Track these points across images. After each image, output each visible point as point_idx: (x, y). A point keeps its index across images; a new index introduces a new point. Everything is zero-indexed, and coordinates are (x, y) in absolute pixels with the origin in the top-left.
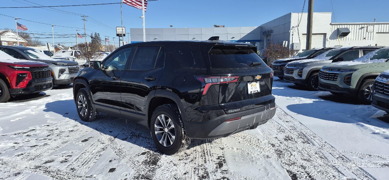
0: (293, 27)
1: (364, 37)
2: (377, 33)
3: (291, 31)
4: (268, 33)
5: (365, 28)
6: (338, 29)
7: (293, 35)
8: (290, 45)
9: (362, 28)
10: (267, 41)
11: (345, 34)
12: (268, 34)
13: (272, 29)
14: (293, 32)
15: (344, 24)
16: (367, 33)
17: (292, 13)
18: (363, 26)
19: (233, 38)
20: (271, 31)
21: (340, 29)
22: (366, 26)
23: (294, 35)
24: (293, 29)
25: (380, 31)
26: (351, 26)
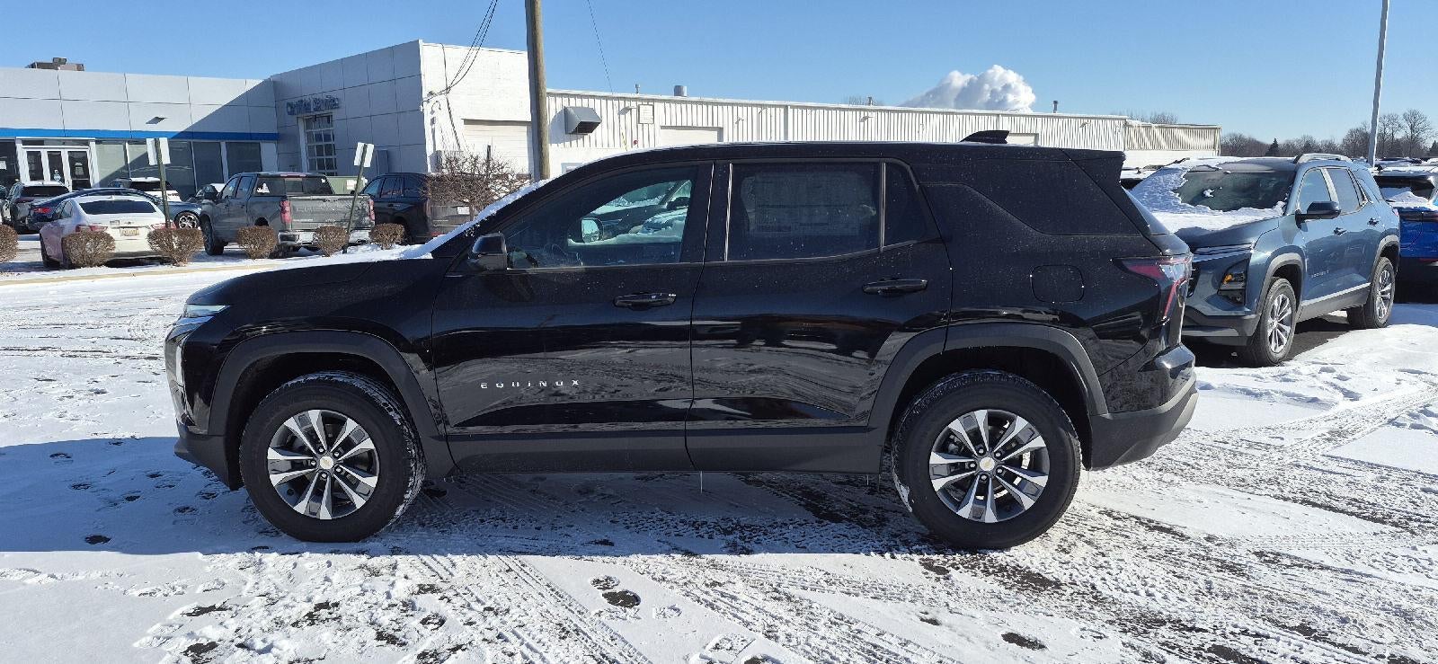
0: (431, 93)
1: (634, 139)
2: (663, 127)
3: (426, 108)
4: (315, 110)
5: (634, 111)
6: (565, 110)
7: (433, 121)
8: (428, 159)
9: (627, 109)
10: (309, 140)
11: (586, 128)
12: (318, 113)
13: (334, 95)
14: (433, 112)
15: (581, 96)
16: (640, 126)
17: (420, 41)
18: (627, 104)
19: (157, 120)
20: (333, 103)
21: (572, 111)
22: (634, 104)
23: (436, 122)
24: (433, 100)
25: (668, 124)
26: (598, 101)
